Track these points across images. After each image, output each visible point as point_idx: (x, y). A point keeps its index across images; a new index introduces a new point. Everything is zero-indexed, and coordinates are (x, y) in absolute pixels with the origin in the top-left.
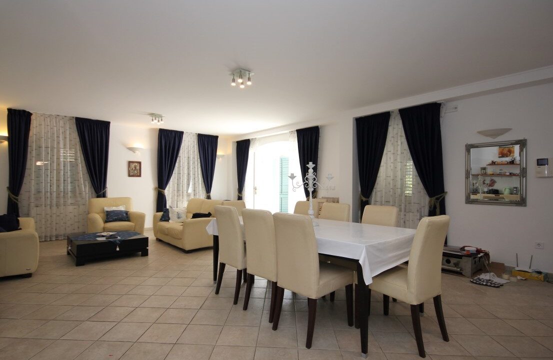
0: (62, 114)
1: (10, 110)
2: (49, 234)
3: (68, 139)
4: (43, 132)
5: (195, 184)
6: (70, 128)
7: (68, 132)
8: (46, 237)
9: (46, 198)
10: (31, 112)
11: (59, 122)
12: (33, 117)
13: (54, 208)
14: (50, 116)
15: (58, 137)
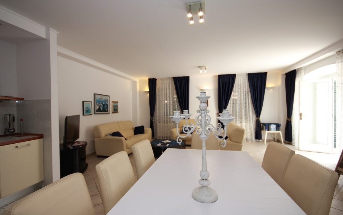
0: (168, 77)
1: (149, 79)
2: (163, 136)
3: (171, 89)
4: (161, 87)
5: (246, 110)
6: (171, 83)
7: (171, 85)
8: (162, 137)
9: (162, 119)
10: (156, 78)
11: (167, 81)
12: (157, 81)
13: (166, 123)
14: (163, 79)
15: (167, 88)
